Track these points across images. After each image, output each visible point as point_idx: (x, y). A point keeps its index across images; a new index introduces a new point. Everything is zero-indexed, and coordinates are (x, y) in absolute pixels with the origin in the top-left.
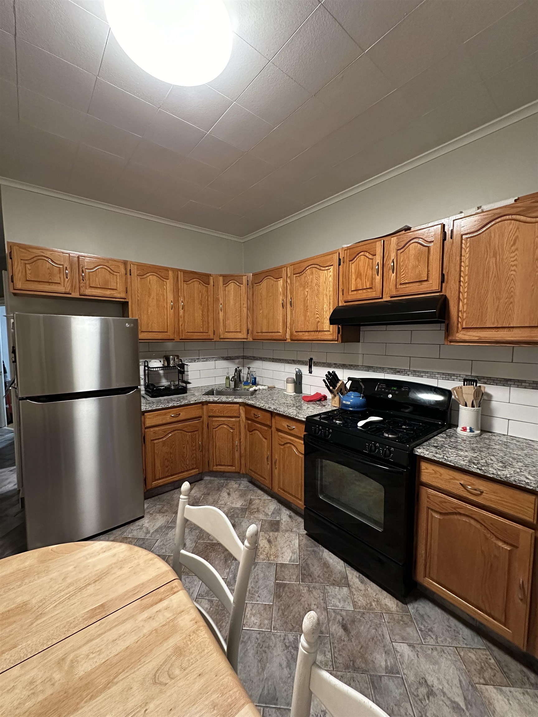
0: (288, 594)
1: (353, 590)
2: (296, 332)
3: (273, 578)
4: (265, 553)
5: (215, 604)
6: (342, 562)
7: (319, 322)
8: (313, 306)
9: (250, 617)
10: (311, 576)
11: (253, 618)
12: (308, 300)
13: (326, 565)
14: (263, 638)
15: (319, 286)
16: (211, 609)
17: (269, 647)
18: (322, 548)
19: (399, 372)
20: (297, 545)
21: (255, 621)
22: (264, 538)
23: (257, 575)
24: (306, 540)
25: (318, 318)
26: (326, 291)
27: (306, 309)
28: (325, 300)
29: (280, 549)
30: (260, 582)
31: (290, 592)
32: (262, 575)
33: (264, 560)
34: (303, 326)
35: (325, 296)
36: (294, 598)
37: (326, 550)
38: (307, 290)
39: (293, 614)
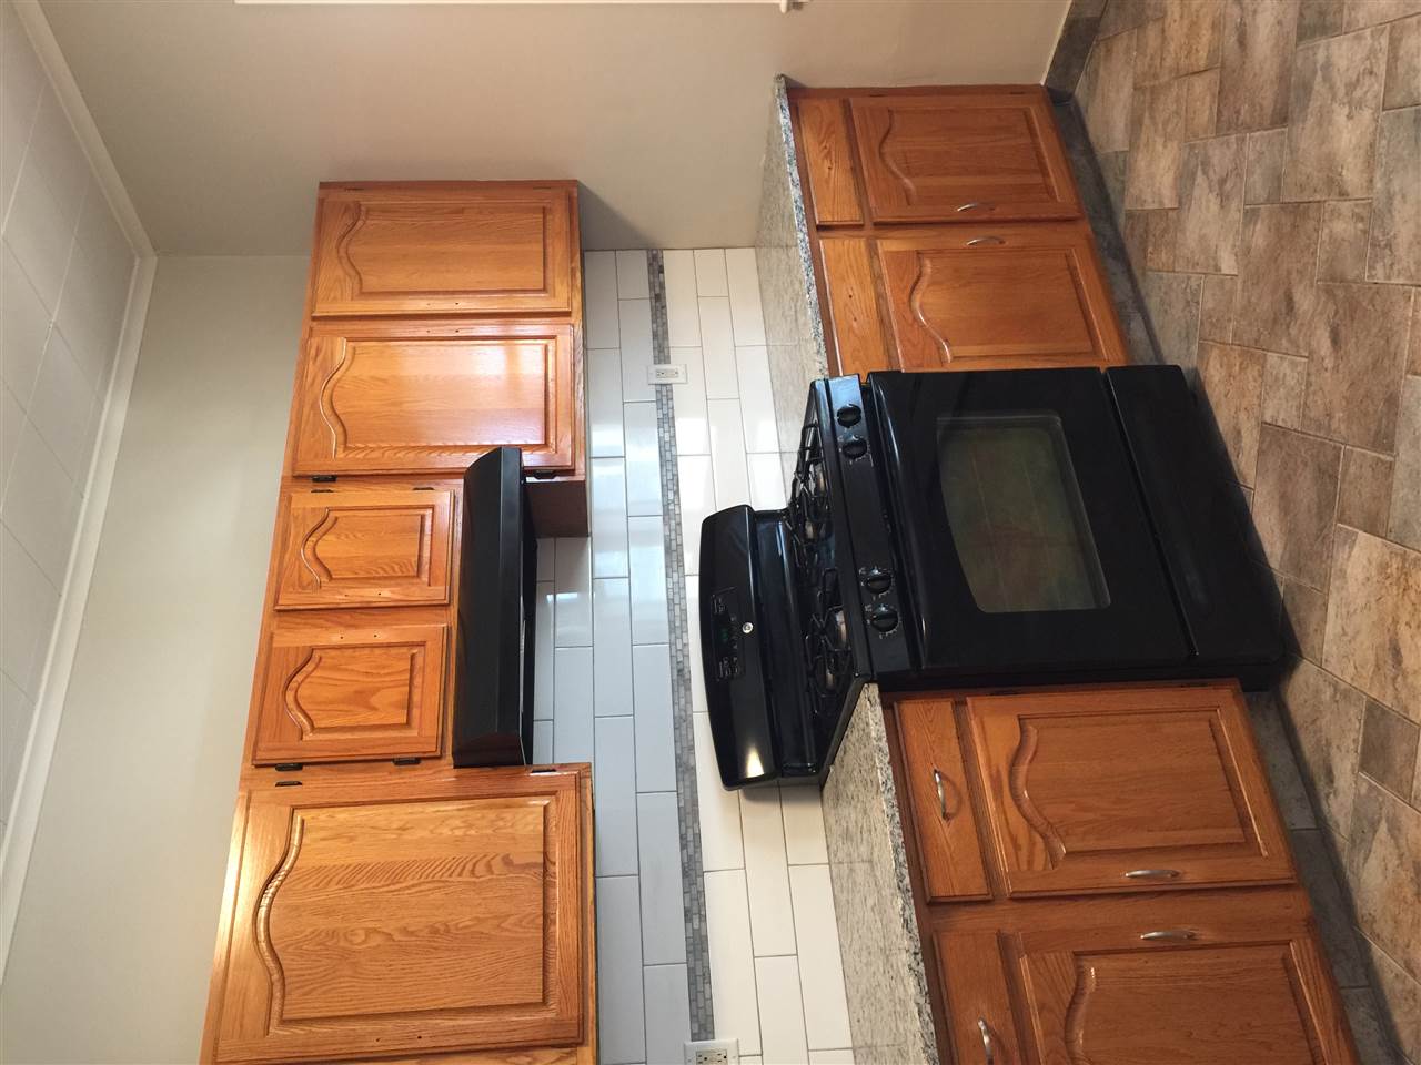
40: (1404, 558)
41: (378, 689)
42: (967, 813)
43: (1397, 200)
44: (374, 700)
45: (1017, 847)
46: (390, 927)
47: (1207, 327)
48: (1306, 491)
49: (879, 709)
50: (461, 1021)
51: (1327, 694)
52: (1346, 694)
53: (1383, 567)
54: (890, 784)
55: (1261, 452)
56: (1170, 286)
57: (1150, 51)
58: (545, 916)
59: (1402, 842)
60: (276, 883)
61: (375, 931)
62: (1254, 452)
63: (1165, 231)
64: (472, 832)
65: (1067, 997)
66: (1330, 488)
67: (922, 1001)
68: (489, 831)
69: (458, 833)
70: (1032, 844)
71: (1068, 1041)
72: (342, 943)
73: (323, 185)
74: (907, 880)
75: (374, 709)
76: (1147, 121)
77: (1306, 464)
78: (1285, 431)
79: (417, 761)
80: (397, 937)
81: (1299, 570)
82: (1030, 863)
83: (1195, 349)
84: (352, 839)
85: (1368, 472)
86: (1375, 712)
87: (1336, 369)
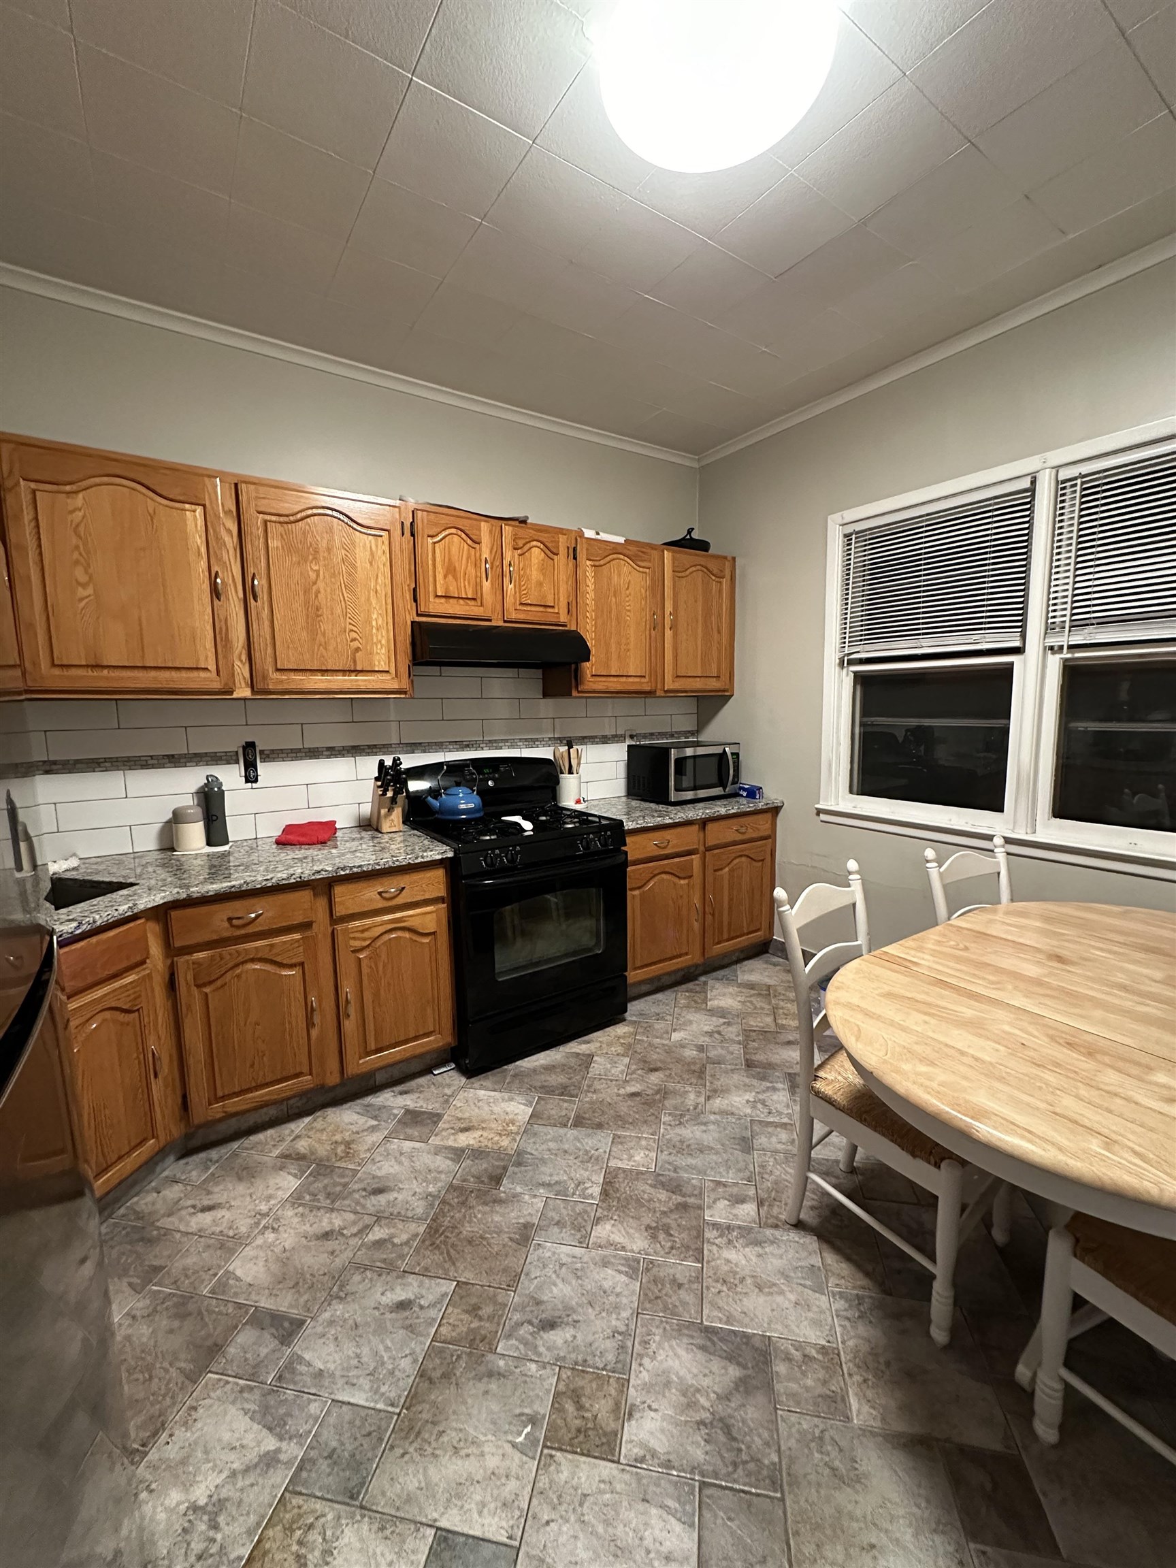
0: (596, 1115)
1: (599, 1052)
2: (278, 670)
3: (562, 1131)
4: (496, 1139)
5: (606, 1213)
6: (547, 1052)
7: (358, 649)
8: (339, 611)
9: (635, 1161)
10: (567, 1087)
11: (637, 1158)
12: (318, 592)
13: (549, 1069)
14: (668, 1148)
15: (355, 567)
16: (615, 1217)
17: (682, 1142)
18: (511, 1066)
19: (467, 746)
20: (493, 1093)
21: (642, 1155)
22: (452, 1137)
23: (549, 1150)
24: (488, 1080)
25: (354, 640)
26: (376, 583)
27: (314, 613)
28: (374, 602)
29: (494, 1116)
30: (566, 1147)
31: (594, 1112)
32: (550, 1144)
33: (514, 1140)
34: (307, 656)
35: (372, 593)
36: (605, 1109)
37: (518, 1063)
38: (316, 568)
39: (631, 1113)
40: (517, 1133)
41: (456, 580)
42: (382, 904)
43: (704, 1128)
44: (450, 577)
45: (363, 931)
46: (321, 585)
47: (646, 1025)
48: (556, 1079)
49: (439, 857)
50: (267, 623)
51: (448, 1091)
52: (447, 1101)
53: (513, 1122)
54: (397, 863)
55: (578, 1054)
56: (667, 1005)
57: (788, 994)
58: (327, 671)
59: (365, 1133)
60: (346, 520)
61: (318, 575)
62: (578, 1051)
63: (696, 1002)
64: (374, 631)
65: (278, 959)
66: (557, 1092)
67: (274, 881)
68: (375, 640)
69: (374, 623)
70: (365, 939)
71: (253, 960)
72: (311, 557)
73: (734, 559)
74: (342, 873)
75: (445, 577)
76: (753, 992)
77: (570, 1079)
78: (587, 1068)
79: (415, 600)
80: (314, 588)
81: (515, 1076)
82: (354, 938)
83: (634, 1019)
84: (371, 563)
85: (563, 1113)
86: (435, 1118)
87: (618, 1095)
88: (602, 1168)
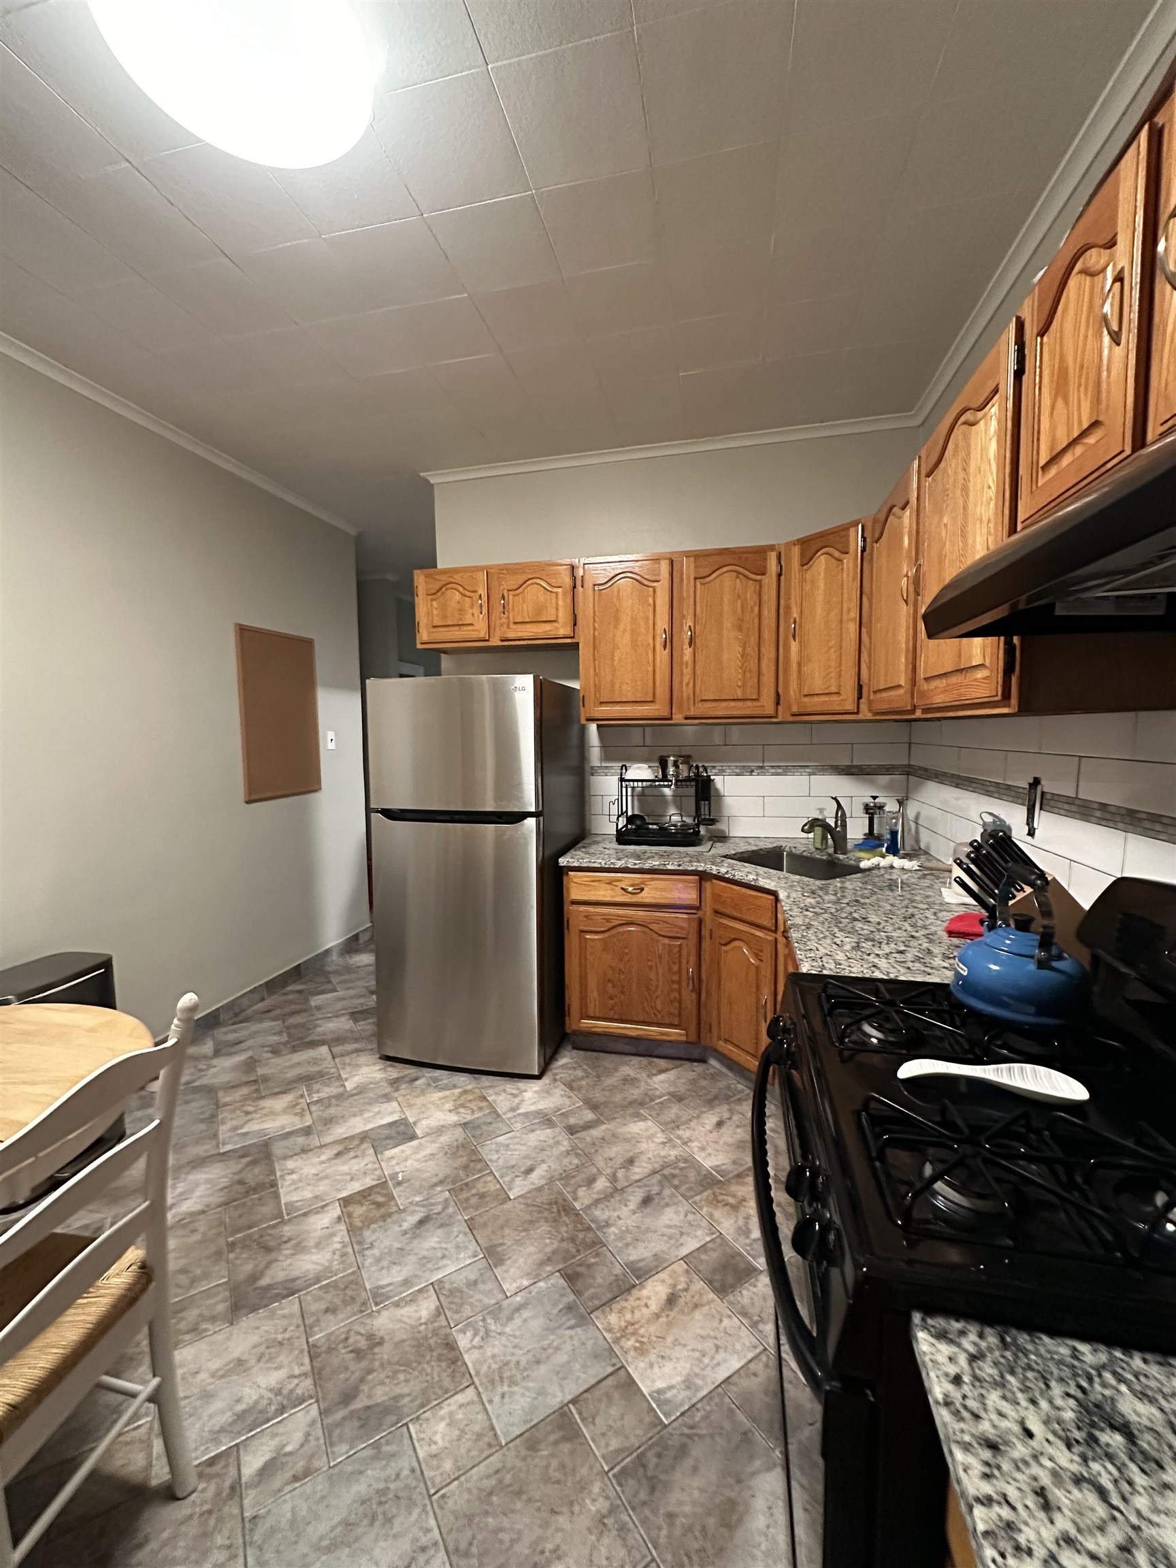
2: (925, 680)
3: (571, 1390)
4: (628, 1316)
5: (436, 1324)
9: (442, 1418)
10: (653, 1490)
11: (442, 1427)
12: (946, 556)
13: (730, 1513)
14: (407, 1487)
15: (968, 494)
16: (423, 1327)
17: (389, 1520)
20: (722, 1374)
21: (438, 1438)
22: (670, 1281)
23: (557, 1349)
26: (981, 504)
28: (978, 540)
29: (670, 1340)
30: (543, 1369)
32: (565, 1358)
33: (610, 1330)
35: (978, 524)
38: (946, 521)
88: (478, 1373)
